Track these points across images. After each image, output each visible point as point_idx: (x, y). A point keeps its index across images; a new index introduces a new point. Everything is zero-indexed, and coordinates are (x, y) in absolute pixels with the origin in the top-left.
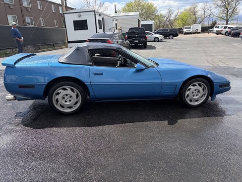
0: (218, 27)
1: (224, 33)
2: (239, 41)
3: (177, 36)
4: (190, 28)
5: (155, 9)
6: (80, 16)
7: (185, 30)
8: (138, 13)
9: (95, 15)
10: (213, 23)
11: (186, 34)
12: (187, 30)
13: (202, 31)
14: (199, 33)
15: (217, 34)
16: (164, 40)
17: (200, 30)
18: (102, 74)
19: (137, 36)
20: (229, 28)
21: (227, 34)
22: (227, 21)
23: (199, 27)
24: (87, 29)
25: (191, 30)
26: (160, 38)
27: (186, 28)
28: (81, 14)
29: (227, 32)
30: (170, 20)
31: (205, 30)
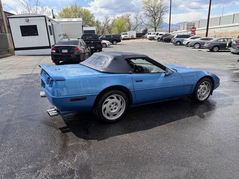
0: (150, 34)
1: (157, 39)
2: (171, 45)
3: (120, 41)
4: (127, 34)
5: (92, 16)
6: (28, 21)
7: (123, 36)
8: (81, 19)
9: (46, 20)
10: (144, 30)
11: (124, 39)
12: (125, 36)
13: (137, 37)
14: (135, 39)
15: (151, 40)
16: (111, 46)
17: (135, 36)
18: (142, 81)
19: (92, 42)
20: (160, 35)
21: (159, 40)
22: (156, 28)
23: (133, 34)
24: (37, 35)
25: (128, 36)
26: (107, 44)
27: (123, 34)
28: (29, 19)
29: (159, 38)
30: (108, 27)
31: (139, 36)
